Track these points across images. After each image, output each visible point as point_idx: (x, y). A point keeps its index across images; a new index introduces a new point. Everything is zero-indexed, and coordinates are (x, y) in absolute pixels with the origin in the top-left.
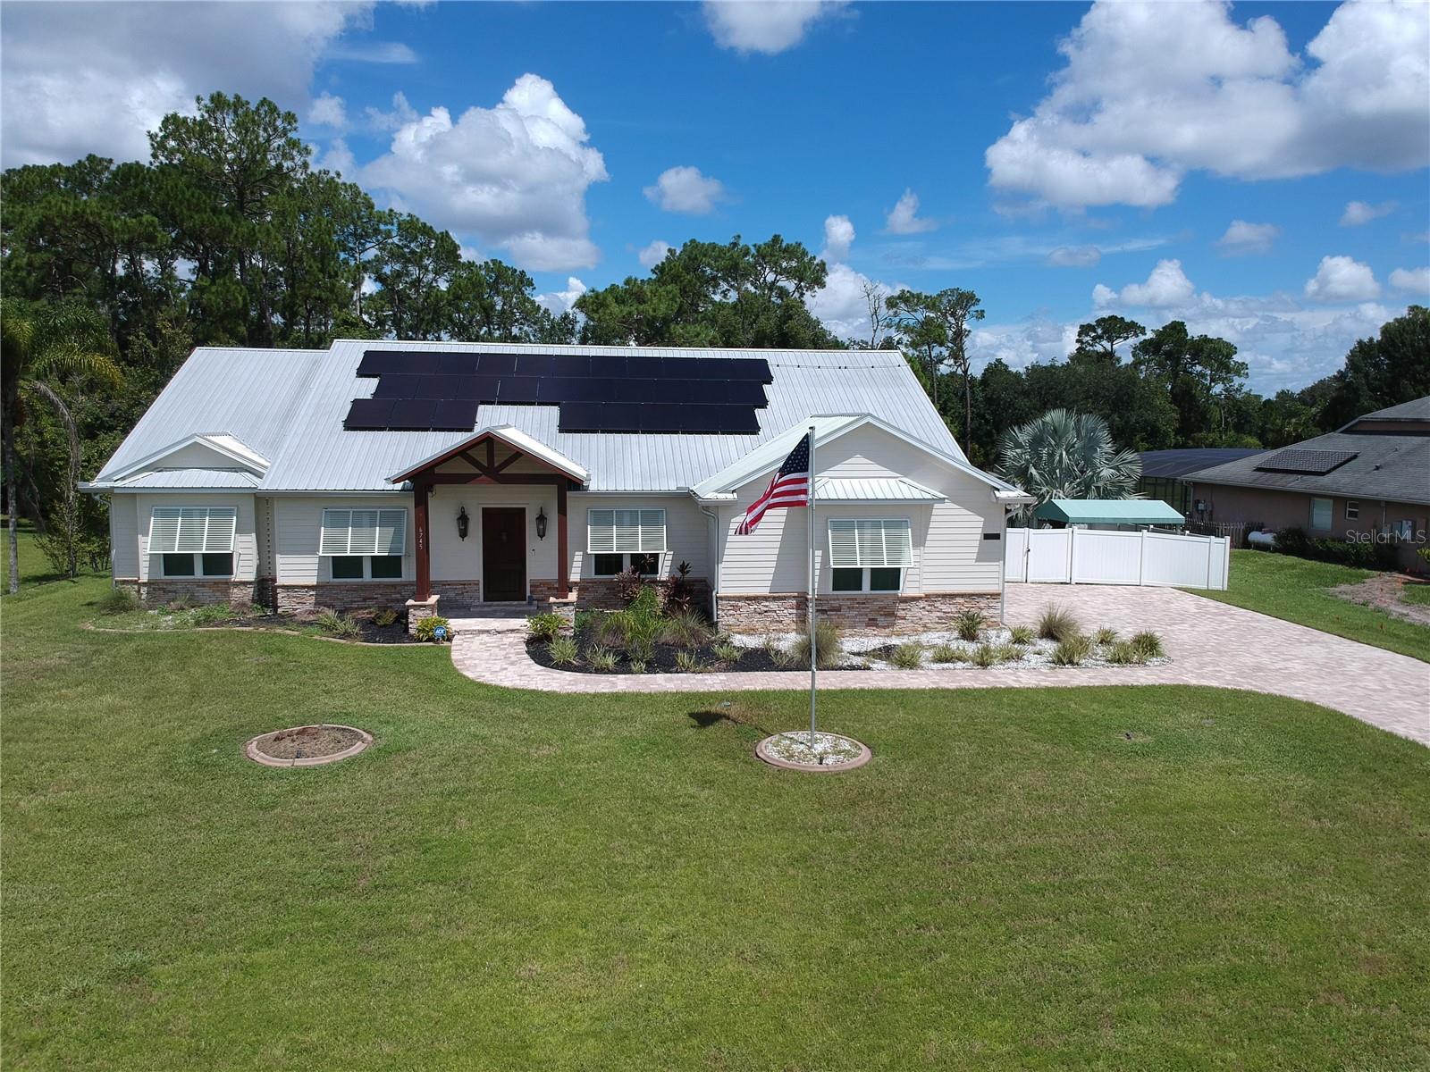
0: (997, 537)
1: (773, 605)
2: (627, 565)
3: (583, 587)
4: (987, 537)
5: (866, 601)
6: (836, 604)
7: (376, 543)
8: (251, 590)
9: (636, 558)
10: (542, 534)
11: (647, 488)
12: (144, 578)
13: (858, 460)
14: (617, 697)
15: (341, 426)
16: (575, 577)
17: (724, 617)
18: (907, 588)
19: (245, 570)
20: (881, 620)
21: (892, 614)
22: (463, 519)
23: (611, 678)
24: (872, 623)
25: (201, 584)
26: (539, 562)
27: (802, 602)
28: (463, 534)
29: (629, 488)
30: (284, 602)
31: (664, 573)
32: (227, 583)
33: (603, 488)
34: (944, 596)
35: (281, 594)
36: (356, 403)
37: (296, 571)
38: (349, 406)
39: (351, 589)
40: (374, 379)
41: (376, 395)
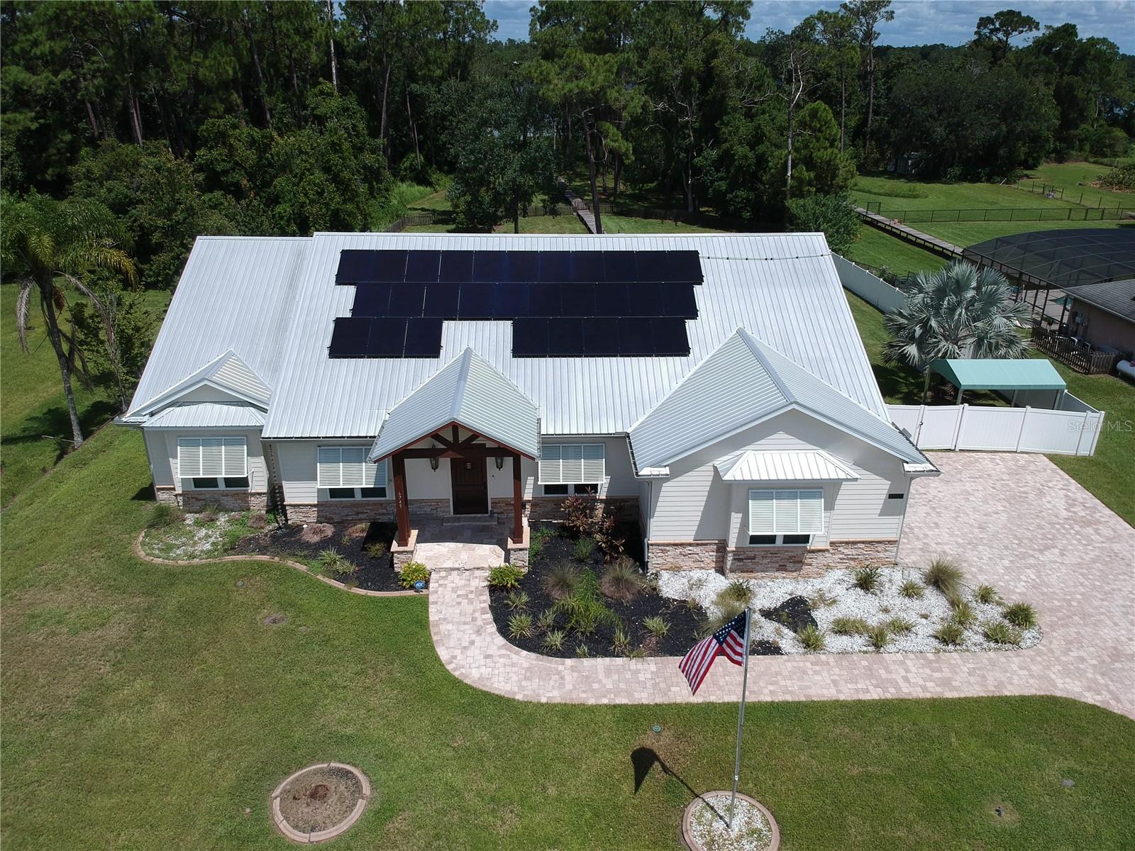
0: (901, 496)
1: (697, 549)
2: (571, 491)
3: (534, 503)
4: (891, 496)
5: (779, 554)
6: (752, 554)
7: (362, 476)
8: (265, 499)
9: (579, 487)
10: (499, 466)
11: (590, 430)
12: (179, 490)
13: (781, 435)
15: (327, 352)
16: (528, 495)
17: (654, 559)
18: (812, 545)
19: (259, 484)
20: (790, 566)
21: (801, 562)
24: (782, 568)
25: (225, 494)
26: (498, 484)
27: (721, 546)
28: (435, 467)
30: (293, 516)
32: (245, 493)
34: (847, 543)
35: (290, 509)
36: (339, 321)
37: (299, 493)
38: (332, 326)
39: (345, 506)
40: (352, 290)
41: (354, 311)
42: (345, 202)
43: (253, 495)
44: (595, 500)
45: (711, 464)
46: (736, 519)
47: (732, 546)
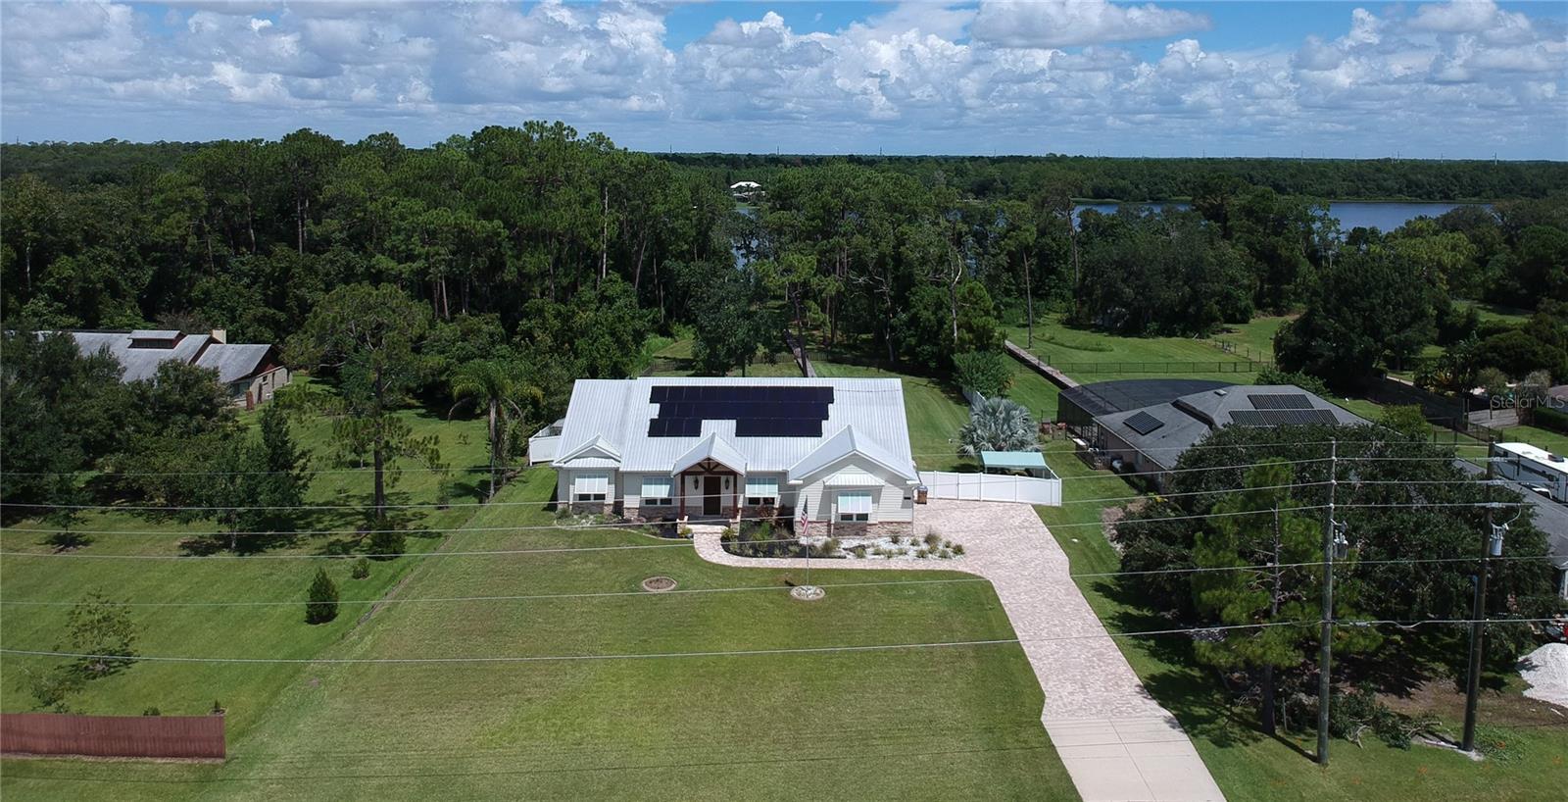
0: (909, 498)
1: (817, 525)
2: (762, 502)
3: (743, 510)
4: (905, 498)
5: (854, 525)
7: (661, 491)
8: (611, 507)
9: (766, 500)
10: (727, 488)
11: (770, 469)
12: (571, 503)
13: (852, 466)
14: (751, 569)
15: (647, 434)
16: (740, 505)
17: (798, 529)
18: (871, 521)
19: (610, 500)
20: (861, 533)
22: (696, 482)
23: (750, 559)
24: (857, 534)
25: (593, 504)
26: (726, 497)
27: (829, 525)
28: (696, 488)
29: (763, 469)
30: (627, 515)
31: (777, 505)
32: (603, 504)
33: (752, 469)
34: (888, 522)
35: (625, 511)
36: (652, 421)
37: (631, 502)
38: (649, 423)
39: (652, 509)
40: (658, 405)
41: (659, 415)
42: (622, 356)
43: (606, 505)
44: (773, 508)
45: (821, 482)
46: (833, 506)
47: (833, 522)
